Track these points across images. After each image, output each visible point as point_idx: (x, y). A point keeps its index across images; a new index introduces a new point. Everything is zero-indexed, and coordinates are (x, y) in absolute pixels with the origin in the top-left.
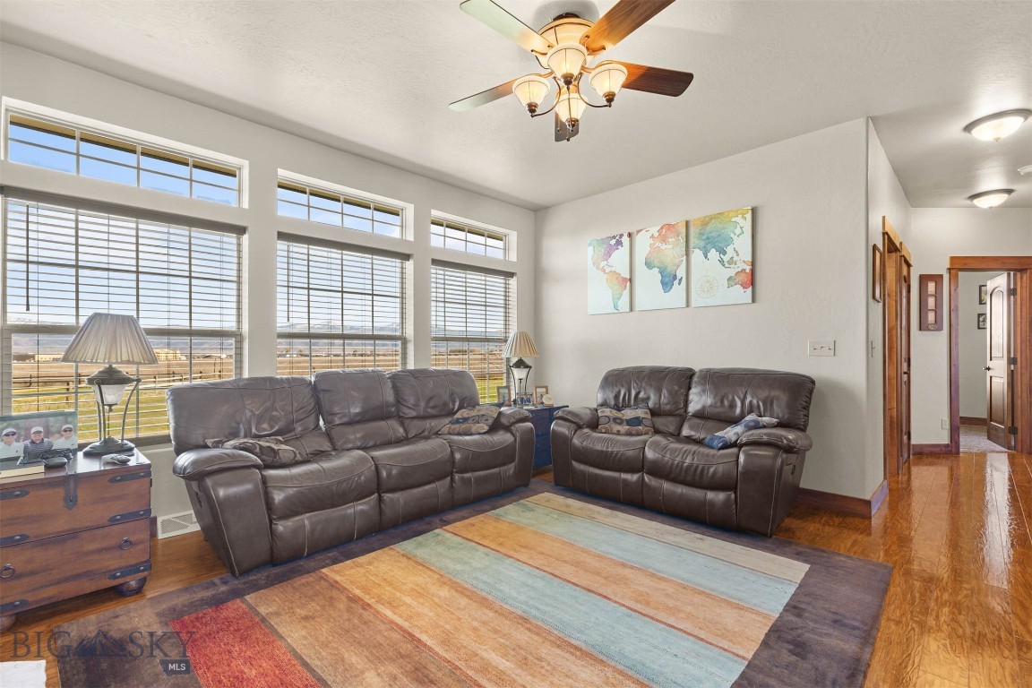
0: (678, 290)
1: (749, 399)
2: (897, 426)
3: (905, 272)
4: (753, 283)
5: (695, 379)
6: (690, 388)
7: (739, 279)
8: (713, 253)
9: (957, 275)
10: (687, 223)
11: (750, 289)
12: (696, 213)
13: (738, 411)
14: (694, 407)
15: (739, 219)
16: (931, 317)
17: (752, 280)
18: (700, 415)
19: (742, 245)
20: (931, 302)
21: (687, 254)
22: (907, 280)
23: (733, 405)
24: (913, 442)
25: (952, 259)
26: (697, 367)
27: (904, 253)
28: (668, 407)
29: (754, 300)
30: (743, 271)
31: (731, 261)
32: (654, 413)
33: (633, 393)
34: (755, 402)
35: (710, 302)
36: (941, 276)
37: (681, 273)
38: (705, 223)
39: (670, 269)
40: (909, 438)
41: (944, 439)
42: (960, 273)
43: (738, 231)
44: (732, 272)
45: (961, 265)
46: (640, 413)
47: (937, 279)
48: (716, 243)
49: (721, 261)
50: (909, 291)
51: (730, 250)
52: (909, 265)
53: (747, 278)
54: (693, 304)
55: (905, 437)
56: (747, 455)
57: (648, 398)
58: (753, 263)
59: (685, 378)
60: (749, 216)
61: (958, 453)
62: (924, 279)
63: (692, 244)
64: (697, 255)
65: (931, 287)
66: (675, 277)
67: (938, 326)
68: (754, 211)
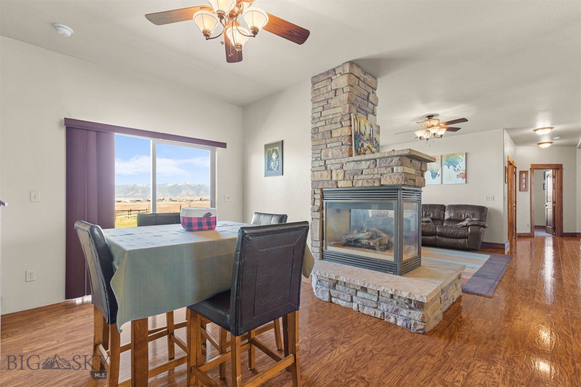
0: (438, 179)
1: (466, 214)
2: (512, 225)
3: (514, 170)
4: (466, 177)
5: (446, 208)
6: (445, 211)
7: (461, 175)
8: (451, 167)
9: (533, 171)
10: (441, 156)
11: (465, 179)
12: (445, 154)
13: (463, 218)
14: (447, 217)
15: (461, 156)
16: (524, 186)
17: (465, 176)
18: (450, 220)
19: (462, 165)
20: (524, 181)
21: (441, 166)
22: (515, 173)
23: (461, 216)
24: (517, 232)
25: (532, 165)
26: (446, 204)
27: (514, 165)
28: (437, 217)
29: (466, 183)
30: (462, 173)
31: (458, 170)
32: (433, 219)
33: (424, 213)
34: (469, 215)
35: (450, 183)
36: (528, 171)
37: (439, 172)
38: (448, 156)
39: (435, 171)
40: (516, 230)
41: (528, 231)
42: (535, 170)
43: (460, 160)
44: (458, 173)
45: (534, 167)
46: (428, 219)
47: (526, 172)
48: (452, 163)
49: (455, 170)
50: (516, 177)
51: (457, 166)
52: (516, 168)
53: (464, 176)
54: (444, 183)
55: (514, 230)
56: (471, 229)
57: (430, 215)
58: (466, 171)
59: (442, 208)
60: (464, 155)
61: (534, 236)
62: (521, 172)
63: (443, 163)
64: (445, 167)
65: (524, 175)
66: (437, 174)
67: (526, 190)
68: (466, 154)
